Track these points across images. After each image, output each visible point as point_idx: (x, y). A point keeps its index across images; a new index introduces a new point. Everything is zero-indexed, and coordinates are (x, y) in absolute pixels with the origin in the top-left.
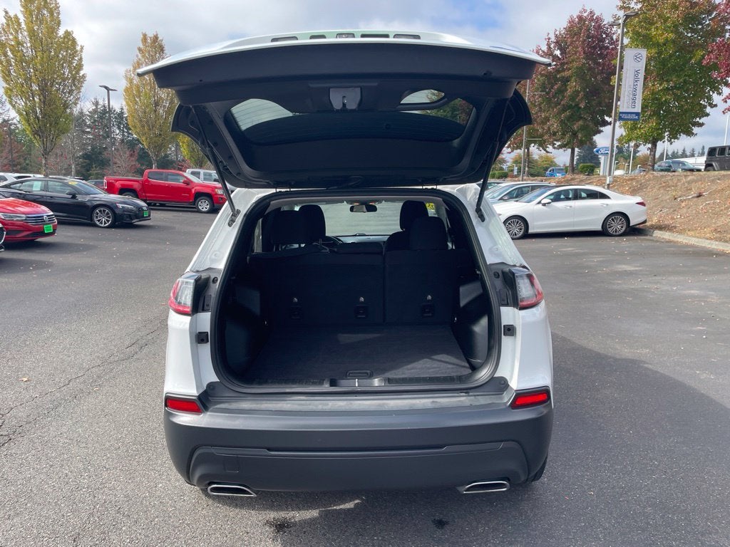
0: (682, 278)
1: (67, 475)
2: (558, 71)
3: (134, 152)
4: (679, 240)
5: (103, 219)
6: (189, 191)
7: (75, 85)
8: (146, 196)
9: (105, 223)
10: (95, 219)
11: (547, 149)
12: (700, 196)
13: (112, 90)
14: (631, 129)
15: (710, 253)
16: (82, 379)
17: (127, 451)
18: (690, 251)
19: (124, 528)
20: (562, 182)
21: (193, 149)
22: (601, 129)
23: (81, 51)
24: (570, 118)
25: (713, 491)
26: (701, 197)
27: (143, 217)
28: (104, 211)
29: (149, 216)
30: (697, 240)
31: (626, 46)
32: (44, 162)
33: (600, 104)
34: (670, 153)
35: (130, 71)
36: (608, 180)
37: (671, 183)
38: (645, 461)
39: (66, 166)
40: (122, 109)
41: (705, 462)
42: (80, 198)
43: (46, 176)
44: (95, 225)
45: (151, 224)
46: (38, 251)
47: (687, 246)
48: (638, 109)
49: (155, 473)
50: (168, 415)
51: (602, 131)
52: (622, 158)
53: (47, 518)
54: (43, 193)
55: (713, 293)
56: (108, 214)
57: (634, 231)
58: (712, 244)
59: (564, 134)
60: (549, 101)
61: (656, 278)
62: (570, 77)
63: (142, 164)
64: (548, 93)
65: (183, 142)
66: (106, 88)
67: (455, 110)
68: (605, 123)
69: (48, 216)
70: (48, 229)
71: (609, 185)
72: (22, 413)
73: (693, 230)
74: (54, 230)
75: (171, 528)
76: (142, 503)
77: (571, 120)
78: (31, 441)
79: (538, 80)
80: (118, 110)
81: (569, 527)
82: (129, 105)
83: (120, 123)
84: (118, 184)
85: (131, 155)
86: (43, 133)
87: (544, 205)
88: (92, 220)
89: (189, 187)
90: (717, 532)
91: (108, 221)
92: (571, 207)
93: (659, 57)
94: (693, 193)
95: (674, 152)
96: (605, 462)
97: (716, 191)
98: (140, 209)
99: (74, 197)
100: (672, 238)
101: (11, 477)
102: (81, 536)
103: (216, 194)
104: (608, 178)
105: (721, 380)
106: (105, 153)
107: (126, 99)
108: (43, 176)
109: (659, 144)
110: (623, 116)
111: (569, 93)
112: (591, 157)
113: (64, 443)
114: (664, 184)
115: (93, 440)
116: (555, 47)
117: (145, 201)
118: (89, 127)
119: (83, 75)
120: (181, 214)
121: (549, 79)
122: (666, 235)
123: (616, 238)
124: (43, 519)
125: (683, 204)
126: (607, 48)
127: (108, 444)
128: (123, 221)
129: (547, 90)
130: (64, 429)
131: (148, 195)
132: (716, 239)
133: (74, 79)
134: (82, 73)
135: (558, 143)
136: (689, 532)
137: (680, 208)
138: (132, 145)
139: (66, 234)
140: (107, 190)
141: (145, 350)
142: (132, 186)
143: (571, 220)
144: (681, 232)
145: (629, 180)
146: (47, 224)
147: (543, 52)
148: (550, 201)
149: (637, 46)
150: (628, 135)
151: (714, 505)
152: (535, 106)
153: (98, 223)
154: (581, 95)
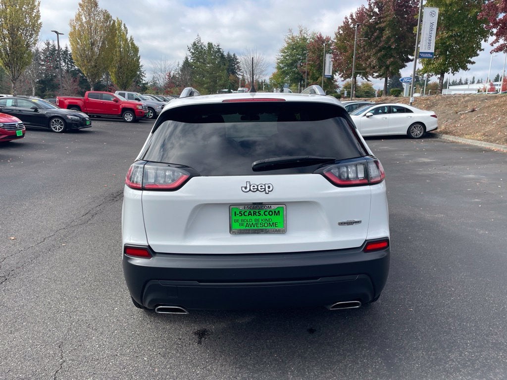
0: (462, 167)
1: (49, 303)
2: (377, 23)
3: (76, 79)
4: (460, 141)
5: (57, 127)
6: (118, 107)
7: (34, 30)
8: (87, 110)
9: (59, 129)
10: (52, 127)
11: (368, 78)
12: (473, 111)
13: (60, 34)
14: (427, 64)
15: (481, 150)
16: (53, 238)
17: (90, 286)
18: (467, 148)
19: (94, 338)
20: (379, 101)
21: (119, 77)
22: (406, 64)
23: (39, 5)
24: (384, 56)
25: (493, 307)
26: (475, 112)
27: (86, 125)
28: (58, 121)
29: (90, 124)
30: (471, 141)
31: (425, 6)
32: (13, 85)
33: (405, 47)
34: (451, 82)
35: (73, 20)
36: (411, 100)
37: (454, 102)
38: (445, 288)
39: (27, 89)
40: (67, 48)
41: (486, 288)
42: (41, 112)
43: (14, 95)
44: (52, 131)
45: (92, 130)
46: (12, 149)
47: (465, 145)
48: (432, 50)
49: (111, 301)
50: (126, 259)
51: (406, 66)
52: (419, 85)
53: (39, 332)
54: (14, 108)
55: (484, 177)
56: (61, 123)
57: (429, 135)
58: (482, 144)
59: (380, 68)
60: (370, 44)
61: (445, 167)
62: (385, 27)
63: (82, 88)
64: (369, 39)
65: (112, 72)
66: (56, 32)
67: (304, 50)
68: (409, 60)
69: (19, 124)
70: (19, 133)
71: (411, 103)
72: (13, 261)
73: (469, 134)
74: (24, 134)
75: (127, 337)
76: (104, 321)
77: (386, 57)
78: (21, 280)
79: (363, 29)
80: (64, 49)
81: (398, 332)
82: (72, 45)
83: (65, 58)
84: (67, 102)
85: (74, 81)
86: (12, 64)
87: (368, 117)
88: (49, 127)
89: (117, 104)
90: (496, 334)
91: (61, 128)
92: (386, 118)
93: (446, 14)
94: (469, 109)
95: (454, 81)
96: (419, 289)
97: (485, 108)
98: (84, 119)
99: (36, 110)
100: (454, 140)
101: (9, 305)
102: (64, 344)
103: (137, 109)
104: (411, 99)
105: (493, 234)
106: (55, 80)
107: (70, 40)
108: (12, 96)
109: (446, 75)
110: (422, 55)
111: (384, 38)
112: (398, 84)
113: (45, 281)
114: (449, 103)
115: (65, 279)
116: (374, 6)
117: (87, 113)
118: (42, 61)
119: (40, 23)
120: (112, 123)
121: (370, 29)
122: (451, 138)
123: (417, 140)
124: (36, 333)
125: (462, 117)
126: (411, 7)
127: (76, 282)
128: (72, 128)
129: (369, 36)
130: (44, 272)
131: (88, 109)
132: (484, 140)
133: (34, 26)
134: (39, 21)
135: (376, 74)
136: (478, 335)
137: (460, 119)
138: (74, 74)
139: (31, 137)
140: (58, 106)
141: (96, 218)
142: (77, 103)
143: (386, 127)
144: (461, 135)
145: (425, 100)
146: (17, 130)
147: (366, 9)
148: (372, 114)
149: (432, 6)
150: (425, 69)
151: (494, 316)
152: (361, 48)
153: (54, 129)
154: (392, 40)
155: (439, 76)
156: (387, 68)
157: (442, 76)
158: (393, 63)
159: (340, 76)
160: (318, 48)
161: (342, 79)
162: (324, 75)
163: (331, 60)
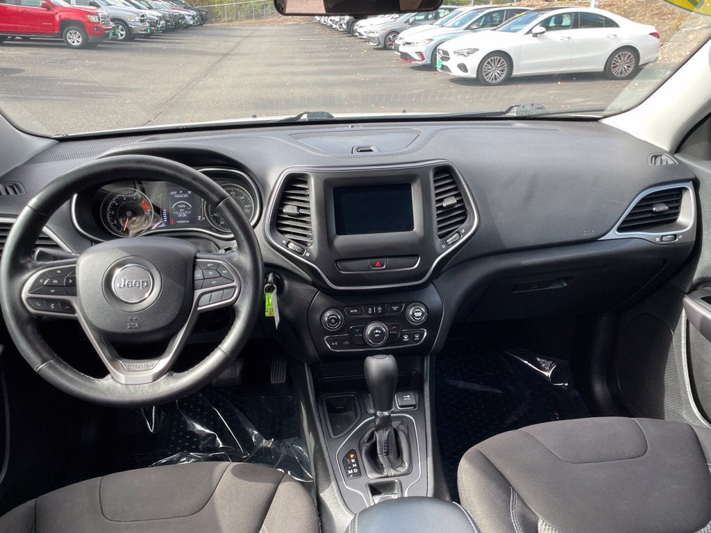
6: (51, 18)
87: (535, 35)
89: (51, 12)
92: (569, 38)
103: (89, 22)
123: (622, 82)
137: (686, 42)
143: (568, 57)
148: (543, 30)
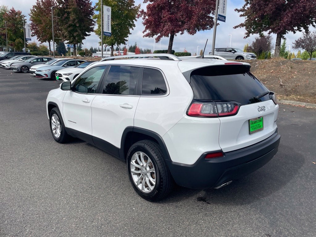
2: (64, 9)
33: (84, 26)
48: (110, 31)
60: (62, 21)
62: (71, 12)
64: (61, 18)
77: (73, 31)
109: (114, 46)
110: (105, 34)
111: (71, 19)
121: (61, 11)
129: (61, 16)
135: (68, 41)
154: (76, 21)
155: (111, 46)
156: (74, 38)
157: (112, 46)
158: (77, 36)
159: (39, 40)
160: (12, 18)
161: (40, 42)
162: (26, 38)
163: (29, 28)
